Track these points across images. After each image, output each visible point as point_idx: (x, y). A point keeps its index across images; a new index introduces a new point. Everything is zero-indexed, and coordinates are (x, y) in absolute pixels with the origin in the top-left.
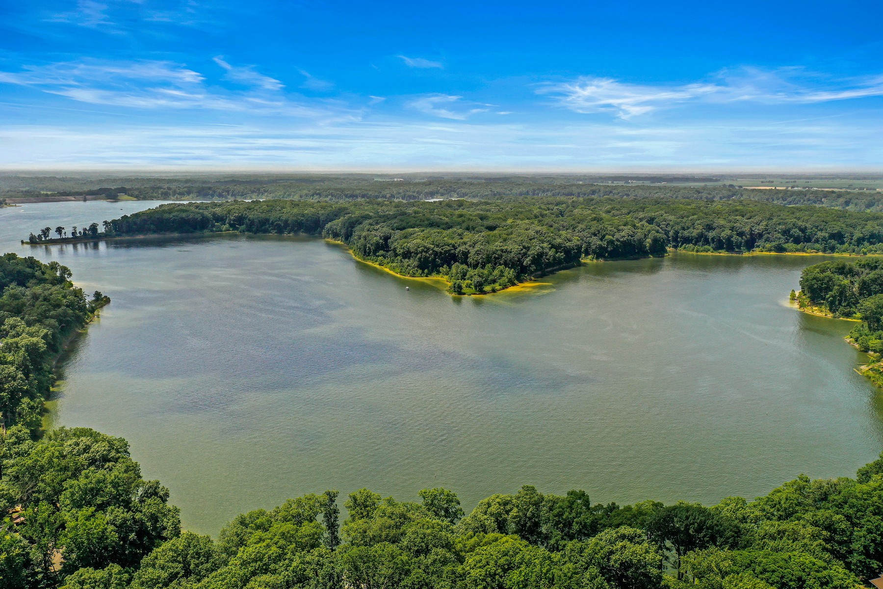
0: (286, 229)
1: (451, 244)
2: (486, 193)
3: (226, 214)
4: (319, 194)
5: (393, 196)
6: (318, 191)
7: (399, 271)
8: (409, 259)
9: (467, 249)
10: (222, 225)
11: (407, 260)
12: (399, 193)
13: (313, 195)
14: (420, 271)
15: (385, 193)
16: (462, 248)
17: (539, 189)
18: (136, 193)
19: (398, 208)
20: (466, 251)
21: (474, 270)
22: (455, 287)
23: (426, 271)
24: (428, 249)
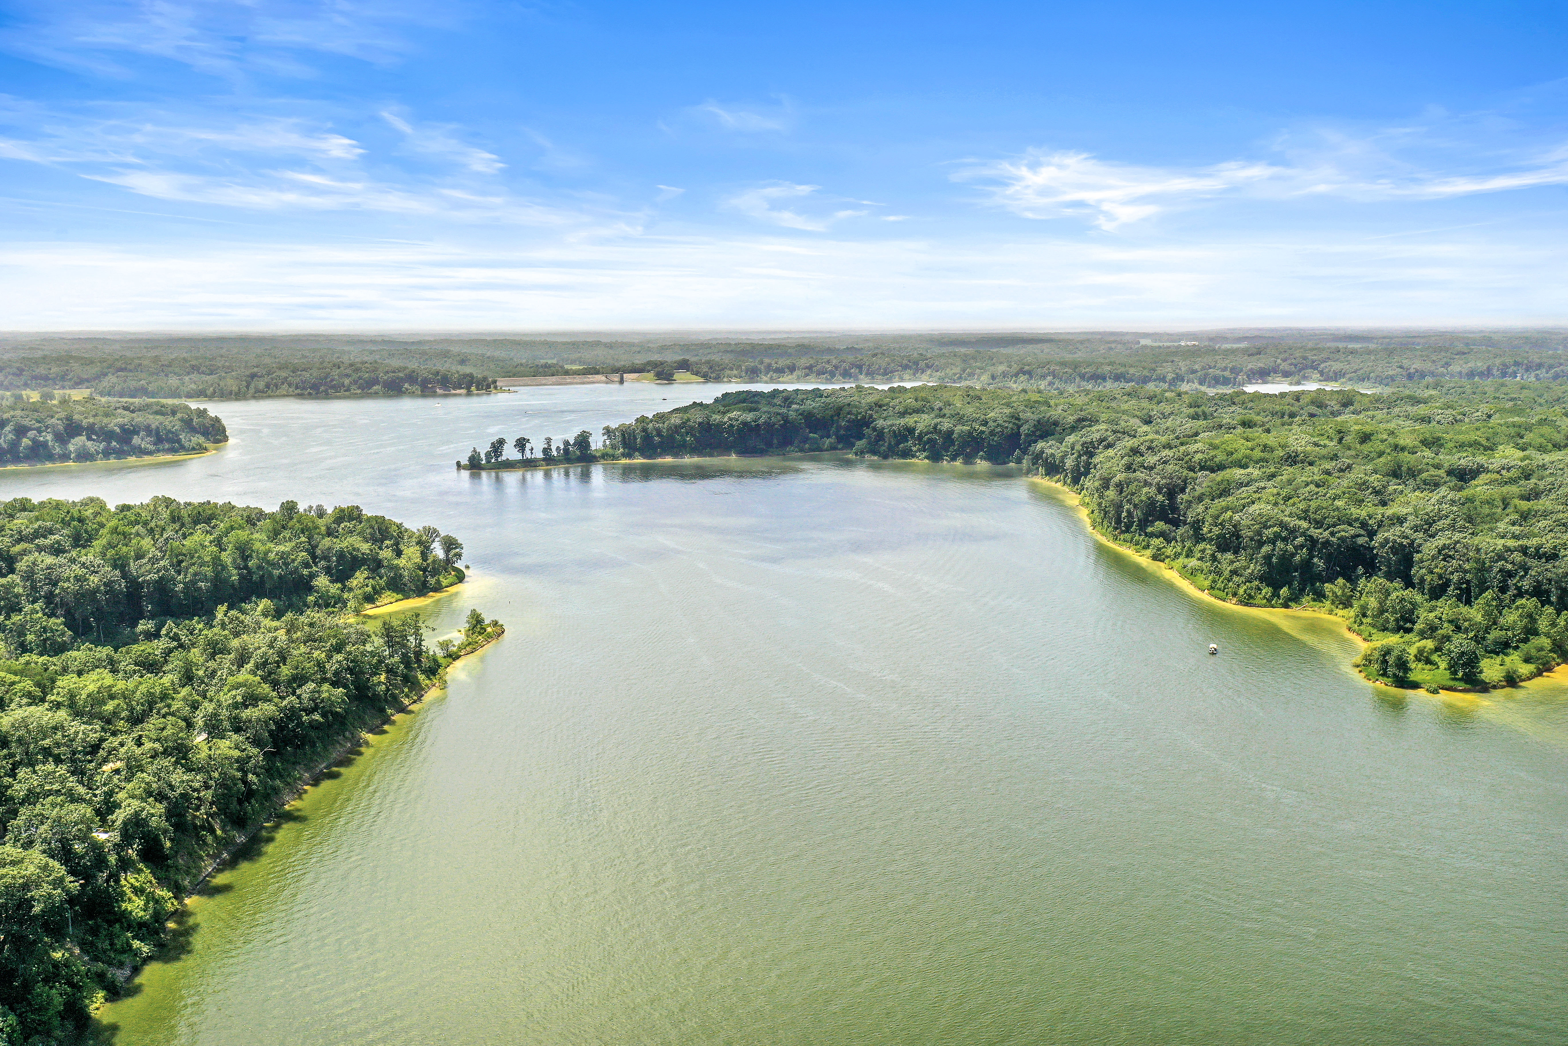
0: (947, 451)
1: (1357, 519)
2: (1391, 373)
3: (832, 416)
4: (1029, 373)
5: (1179, 378)
6: (1027, 368)
7: (1207, 583)
8: (1236, 552)
9: (1407, 538)
10: (822, 437)
11: (1229, 556)
12: (1194, 372)
13: (1016, 375)
14: (1267, 591)
15: (1164, 371)
16: (1391, 534)
17: (1517, 364)
18: (705, 369)
19: (1196, 409)
20: (1405, 542)
21: (1433, 603)
22: (1385, 662)
23: (1284, 591)
24: (1293, 532)
